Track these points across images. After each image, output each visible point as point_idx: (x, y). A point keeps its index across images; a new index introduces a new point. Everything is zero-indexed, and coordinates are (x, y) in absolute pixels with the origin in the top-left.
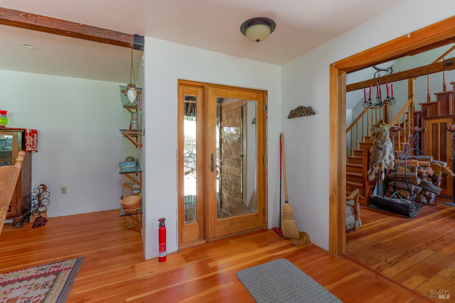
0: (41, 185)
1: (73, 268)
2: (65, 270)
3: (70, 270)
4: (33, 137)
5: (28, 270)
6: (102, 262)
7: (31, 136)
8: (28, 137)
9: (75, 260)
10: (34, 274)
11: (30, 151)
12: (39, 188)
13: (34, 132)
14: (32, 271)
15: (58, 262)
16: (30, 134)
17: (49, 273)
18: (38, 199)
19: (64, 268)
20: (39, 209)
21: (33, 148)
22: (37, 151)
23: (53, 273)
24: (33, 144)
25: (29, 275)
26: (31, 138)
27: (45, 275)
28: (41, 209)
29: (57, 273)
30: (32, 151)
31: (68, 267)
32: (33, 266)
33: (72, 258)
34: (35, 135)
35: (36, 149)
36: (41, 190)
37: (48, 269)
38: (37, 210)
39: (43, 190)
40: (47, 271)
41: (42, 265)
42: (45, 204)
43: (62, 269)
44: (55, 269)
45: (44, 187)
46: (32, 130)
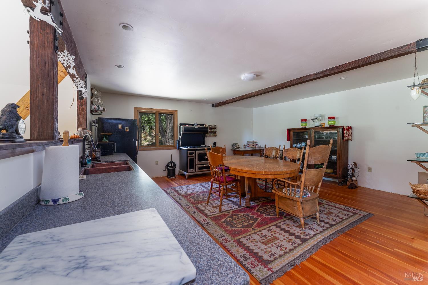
0: (353, 163)
1: (364, 216)
2: (359, 214)
3: (363, 216)
4: (349, 131)
5: (340, 205)
6: (386, 223)
7: (347, 131)
8: (345, 131)
9: (367, 213)
10: (343, 208)
11: (347, 140)
12: (353, 164)
13: (349, 128)
14: (342, 207)
15: (357, 209)
16: (347, 130)
17: (350, 212)
18: (351, 171)
19: (359, 213)
20: (352, 178)
21: (349, 138)
22: (351, 140)
23: (352, 212)
24: (349, 135)
25: (340, 207)
26: (347, 132)
27: (348, 211)
28: (354, 179)
29: (355, 214)
30: (349, 140)
31: (361, 214)
32: (343, 205)
33: (366, 212)
34: (350, 130)
35: (351, 139)
36: (354, 166)
37: (350, 210)
38: (351, 178)
39: (355, 166)
40: (349, 210)
41: (348, 206)
42: (356, 176)
43: (358, 213)
44: (354, 212)
45: (356, 165)
46: (348, 127)
